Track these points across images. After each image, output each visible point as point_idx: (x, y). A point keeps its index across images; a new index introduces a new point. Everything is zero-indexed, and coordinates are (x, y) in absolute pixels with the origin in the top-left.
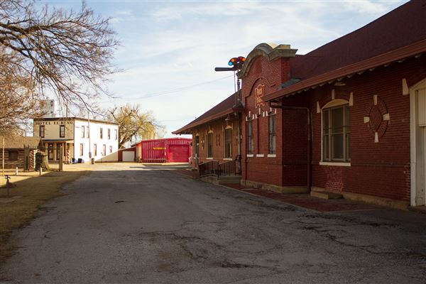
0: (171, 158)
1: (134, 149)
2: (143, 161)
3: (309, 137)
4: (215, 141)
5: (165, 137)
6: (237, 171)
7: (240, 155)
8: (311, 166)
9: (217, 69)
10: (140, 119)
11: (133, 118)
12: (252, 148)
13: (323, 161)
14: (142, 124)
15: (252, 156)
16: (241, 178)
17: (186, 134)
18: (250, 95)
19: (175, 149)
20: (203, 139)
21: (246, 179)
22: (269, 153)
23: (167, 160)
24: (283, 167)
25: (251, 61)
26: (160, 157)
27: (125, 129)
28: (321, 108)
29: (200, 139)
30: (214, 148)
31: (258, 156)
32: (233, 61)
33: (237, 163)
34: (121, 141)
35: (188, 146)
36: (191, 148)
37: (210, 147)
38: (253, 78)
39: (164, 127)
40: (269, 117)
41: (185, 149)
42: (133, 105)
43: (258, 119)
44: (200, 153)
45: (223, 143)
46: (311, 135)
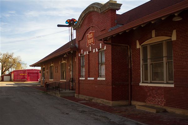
0: (29, 79)
1: (10, 75)
2: (14, 81)
3: (130, 65)
4: (54, 70)
5: (26, 69)
6: (71, 88)
7: (73, 78)
8: (131, 86)
9: (59, 26)
10: (14, 60)
11: (10, 60)
12: (83, 74)
13: (143, 83)
14: (14, 62)
15: (84, 79)
16: (75, 93)
17: (38, 66)
18: (82, 39)
19: (31, 75)
20: (47, 69)
21: (79, 94)
22: (99, 77)
23: (27, 80)
24: (112, 87)
25: (84, 16)
26: (23, 79)
27: (6, 65)
28: (140, 44)
29: (45, 69)
30: (54, 74)
31: (89, 79)
32: (68, 21)
33: (71, 83)
34: (4, 71)
35: (38, 73)
36: (40, 74)
37: (51, 74)
38: (85, 28)
39: (26, 64)
40: (98, 52)
41: (37, 75)
42: (10, 53)
43: (89, 54)
44: (45, 77)
45: (60, 71)
46: (131, 64)
